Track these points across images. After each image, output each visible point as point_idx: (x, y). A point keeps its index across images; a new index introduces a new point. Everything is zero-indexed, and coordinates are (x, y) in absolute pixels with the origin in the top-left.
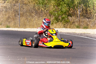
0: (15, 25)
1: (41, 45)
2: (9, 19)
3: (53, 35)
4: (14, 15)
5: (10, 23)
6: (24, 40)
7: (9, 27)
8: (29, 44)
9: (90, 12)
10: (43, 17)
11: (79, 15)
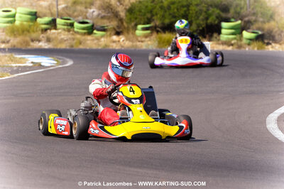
1: (97, 132)
3: (133, 103)
6: (52, 117)
8: (63, 128)
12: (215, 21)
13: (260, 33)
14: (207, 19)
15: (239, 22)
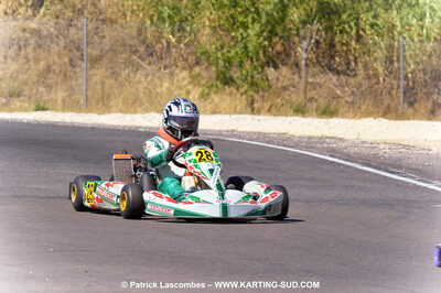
0: (70, 96)
2: (51, 75)
4: (67, 60)
5: (53, 91)
7: (44, 109)
9: (345, 48)
10: (174, 68)
11: (303, 62)
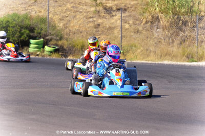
12: (26, 38)
13: (57, 48)
14: (20, 37)
15: (42, 39)
